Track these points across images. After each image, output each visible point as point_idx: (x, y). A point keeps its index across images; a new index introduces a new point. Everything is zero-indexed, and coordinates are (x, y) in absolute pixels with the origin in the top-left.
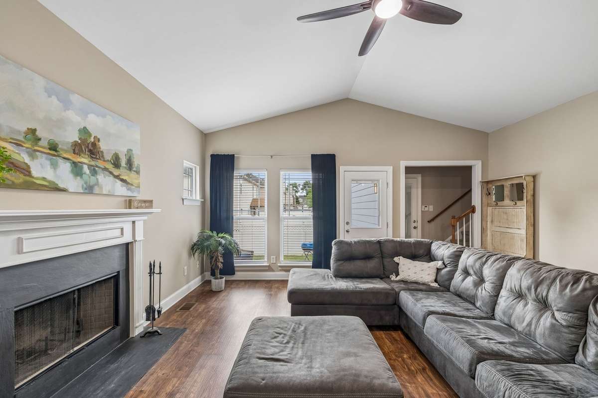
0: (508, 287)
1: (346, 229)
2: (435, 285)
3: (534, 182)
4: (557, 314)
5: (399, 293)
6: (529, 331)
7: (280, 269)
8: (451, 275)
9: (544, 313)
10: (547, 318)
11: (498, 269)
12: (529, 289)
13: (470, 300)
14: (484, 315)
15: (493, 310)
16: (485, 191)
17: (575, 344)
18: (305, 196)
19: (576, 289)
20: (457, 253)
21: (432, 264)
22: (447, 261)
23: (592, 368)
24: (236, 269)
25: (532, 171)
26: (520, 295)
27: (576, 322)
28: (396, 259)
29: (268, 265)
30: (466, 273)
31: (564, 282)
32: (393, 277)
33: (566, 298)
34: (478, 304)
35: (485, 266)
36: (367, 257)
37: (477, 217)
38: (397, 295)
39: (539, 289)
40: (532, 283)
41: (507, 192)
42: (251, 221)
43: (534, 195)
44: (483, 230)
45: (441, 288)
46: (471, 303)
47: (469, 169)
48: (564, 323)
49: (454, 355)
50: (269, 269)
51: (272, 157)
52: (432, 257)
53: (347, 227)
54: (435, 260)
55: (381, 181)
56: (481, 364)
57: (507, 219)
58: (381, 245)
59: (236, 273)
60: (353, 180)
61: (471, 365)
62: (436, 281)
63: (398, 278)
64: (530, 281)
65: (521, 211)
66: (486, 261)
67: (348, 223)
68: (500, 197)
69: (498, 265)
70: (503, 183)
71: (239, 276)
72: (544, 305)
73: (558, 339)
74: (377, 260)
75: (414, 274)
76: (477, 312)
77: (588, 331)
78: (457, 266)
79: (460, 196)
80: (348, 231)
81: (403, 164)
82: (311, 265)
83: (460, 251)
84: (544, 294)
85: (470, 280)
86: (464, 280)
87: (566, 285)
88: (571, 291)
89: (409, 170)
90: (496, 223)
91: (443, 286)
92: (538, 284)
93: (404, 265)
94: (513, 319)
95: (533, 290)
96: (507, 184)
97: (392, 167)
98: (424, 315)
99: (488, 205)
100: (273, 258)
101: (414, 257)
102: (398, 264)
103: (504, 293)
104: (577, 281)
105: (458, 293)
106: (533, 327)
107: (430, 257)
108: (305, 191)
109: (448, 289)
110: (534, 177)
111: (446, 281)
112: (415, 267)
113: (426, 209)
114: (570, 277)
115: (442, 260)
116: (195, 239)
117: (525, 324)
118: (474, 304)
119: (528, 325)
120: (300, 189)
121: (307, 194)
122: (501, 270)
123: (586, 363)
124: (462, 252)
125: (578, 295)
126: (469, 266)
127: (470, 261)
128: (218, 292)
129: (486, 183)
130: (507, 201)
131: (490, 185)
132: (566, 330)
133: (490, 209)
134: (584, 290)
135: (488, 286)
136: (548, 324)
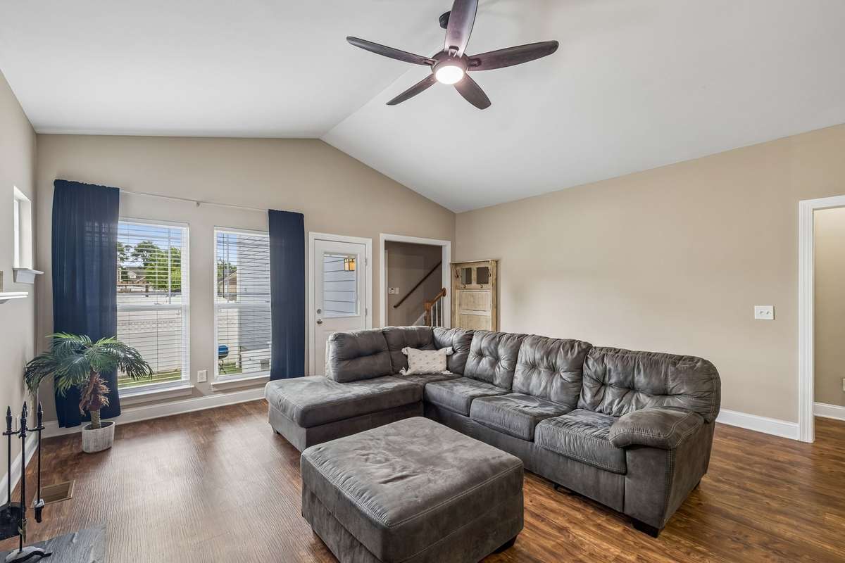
0: (523, 361)
1: (317, 319)
2: (448, 373)
3: (497, 266)
4: (563, 375)
5: (424, 387)
6: (546, 393)
7: (213, 389)
8: (464, 359)
9: (553, 378)
10: (557, 381)
11: (512, 347)
12: (542, 359)
13: (489, 380)
14: (505, 391)
15: (512, 384)
16: (454, 274)
17: (578, 393)
18: (140, 268)
19: (573, 353)
20: (468, 337)
21: (442, 351)
22: (457, 346)
23: (589, 408)
24: (121, 404)
25: (495, 257)
26: (533, 366)
27: (577, 377)
28: (404, 350)
29: (193, 386)
30: (480, 354)
31: (566, 349)
32: (404, 372)
33: (569, 361)
34: (497, 382)
35: (500, 346)
36: (376, 352)
37: (446, 301)
38: (424, 389)
39: (549, 358)
40: (544, 354)
41: (474, 275)
42: (155, 312)
43: (496, 279)
44: (452, 314)
45: (456, 375)
46: (489, 382)
47: (438, 250)
48: (569, 380)
49: (512, 427)
50: (194, 393)
51: (198, 204)
52: (436, 343)
53: (319, 317)
54: (441, 347)
55: (359, 256)
56: (539, 425)
57: (474, 302)
58: (387, 335)
59: (122, 411)
60: (325, 253)
61: (530, 429)
62: (447, 369)
63: (409, 372)
64: (542, 353)
65: (486, 294)
66: (500, 341)
67: (319, 311)
68: (469, 281)
69: (510, 343)
70: (472, 267)
71: (127, 416)
72: (553, 370)
73: (567, 394)
74: (385, 354)
75: (426, 365)
76: (497, 390)
77: (584, 382)
78: (468, 350)
79: (423, 278)
80: (319, 322)
81: (384, 237)
82: (269, 375)
83: (469, 335)
84: (554, 361)
85: (485, 362)
86: (479, 363)
87: (568, 351)
88: (572, 355)
89: (389, 245)
90: (463, 306)
91: (457, 371)
92: (548, 354)
93: (413, 356)
94: (531, 388)
95: (545, 359)
96: (474, 268)
97: (371, 240)
98: (467, 400)
99: (457, 288)
100: (201, 374)
101: (419, 346)
102: (407, 356)
103: (519, 367)
104: (572, 347)
105: (475, 376)
106: (548, 389)
107: (434, 344)
108: (140, 259)
109: (462, 375)
110: (497, 262)
111: (459, 366)
112: (426, 356)
113: (393, 292)
114: (568, 345)
115: (451, 345)
116: (30, 356)
117: (542, 389)
118: (492, 383)
119: (544, 389)
120: (129, 254)
121: (146, 264)
122: (515, 347)
123: (586, 405)
124: (473, 335)
125: (576, 358)
126: (484, 348)
127: (484, 344)
128: (101, 455)
129: (455, 265)
130: (474, 284)
131: (458, 268)
132: (571, 385)
133: (458, 291)
134: (579, 353)
135: (504, 363)
136: (559, 384)
